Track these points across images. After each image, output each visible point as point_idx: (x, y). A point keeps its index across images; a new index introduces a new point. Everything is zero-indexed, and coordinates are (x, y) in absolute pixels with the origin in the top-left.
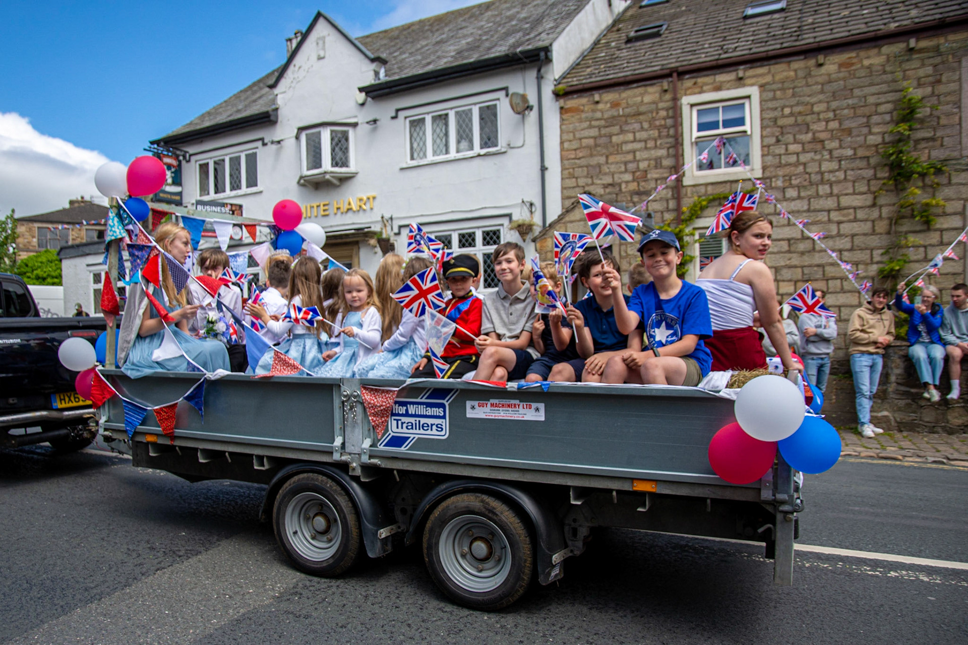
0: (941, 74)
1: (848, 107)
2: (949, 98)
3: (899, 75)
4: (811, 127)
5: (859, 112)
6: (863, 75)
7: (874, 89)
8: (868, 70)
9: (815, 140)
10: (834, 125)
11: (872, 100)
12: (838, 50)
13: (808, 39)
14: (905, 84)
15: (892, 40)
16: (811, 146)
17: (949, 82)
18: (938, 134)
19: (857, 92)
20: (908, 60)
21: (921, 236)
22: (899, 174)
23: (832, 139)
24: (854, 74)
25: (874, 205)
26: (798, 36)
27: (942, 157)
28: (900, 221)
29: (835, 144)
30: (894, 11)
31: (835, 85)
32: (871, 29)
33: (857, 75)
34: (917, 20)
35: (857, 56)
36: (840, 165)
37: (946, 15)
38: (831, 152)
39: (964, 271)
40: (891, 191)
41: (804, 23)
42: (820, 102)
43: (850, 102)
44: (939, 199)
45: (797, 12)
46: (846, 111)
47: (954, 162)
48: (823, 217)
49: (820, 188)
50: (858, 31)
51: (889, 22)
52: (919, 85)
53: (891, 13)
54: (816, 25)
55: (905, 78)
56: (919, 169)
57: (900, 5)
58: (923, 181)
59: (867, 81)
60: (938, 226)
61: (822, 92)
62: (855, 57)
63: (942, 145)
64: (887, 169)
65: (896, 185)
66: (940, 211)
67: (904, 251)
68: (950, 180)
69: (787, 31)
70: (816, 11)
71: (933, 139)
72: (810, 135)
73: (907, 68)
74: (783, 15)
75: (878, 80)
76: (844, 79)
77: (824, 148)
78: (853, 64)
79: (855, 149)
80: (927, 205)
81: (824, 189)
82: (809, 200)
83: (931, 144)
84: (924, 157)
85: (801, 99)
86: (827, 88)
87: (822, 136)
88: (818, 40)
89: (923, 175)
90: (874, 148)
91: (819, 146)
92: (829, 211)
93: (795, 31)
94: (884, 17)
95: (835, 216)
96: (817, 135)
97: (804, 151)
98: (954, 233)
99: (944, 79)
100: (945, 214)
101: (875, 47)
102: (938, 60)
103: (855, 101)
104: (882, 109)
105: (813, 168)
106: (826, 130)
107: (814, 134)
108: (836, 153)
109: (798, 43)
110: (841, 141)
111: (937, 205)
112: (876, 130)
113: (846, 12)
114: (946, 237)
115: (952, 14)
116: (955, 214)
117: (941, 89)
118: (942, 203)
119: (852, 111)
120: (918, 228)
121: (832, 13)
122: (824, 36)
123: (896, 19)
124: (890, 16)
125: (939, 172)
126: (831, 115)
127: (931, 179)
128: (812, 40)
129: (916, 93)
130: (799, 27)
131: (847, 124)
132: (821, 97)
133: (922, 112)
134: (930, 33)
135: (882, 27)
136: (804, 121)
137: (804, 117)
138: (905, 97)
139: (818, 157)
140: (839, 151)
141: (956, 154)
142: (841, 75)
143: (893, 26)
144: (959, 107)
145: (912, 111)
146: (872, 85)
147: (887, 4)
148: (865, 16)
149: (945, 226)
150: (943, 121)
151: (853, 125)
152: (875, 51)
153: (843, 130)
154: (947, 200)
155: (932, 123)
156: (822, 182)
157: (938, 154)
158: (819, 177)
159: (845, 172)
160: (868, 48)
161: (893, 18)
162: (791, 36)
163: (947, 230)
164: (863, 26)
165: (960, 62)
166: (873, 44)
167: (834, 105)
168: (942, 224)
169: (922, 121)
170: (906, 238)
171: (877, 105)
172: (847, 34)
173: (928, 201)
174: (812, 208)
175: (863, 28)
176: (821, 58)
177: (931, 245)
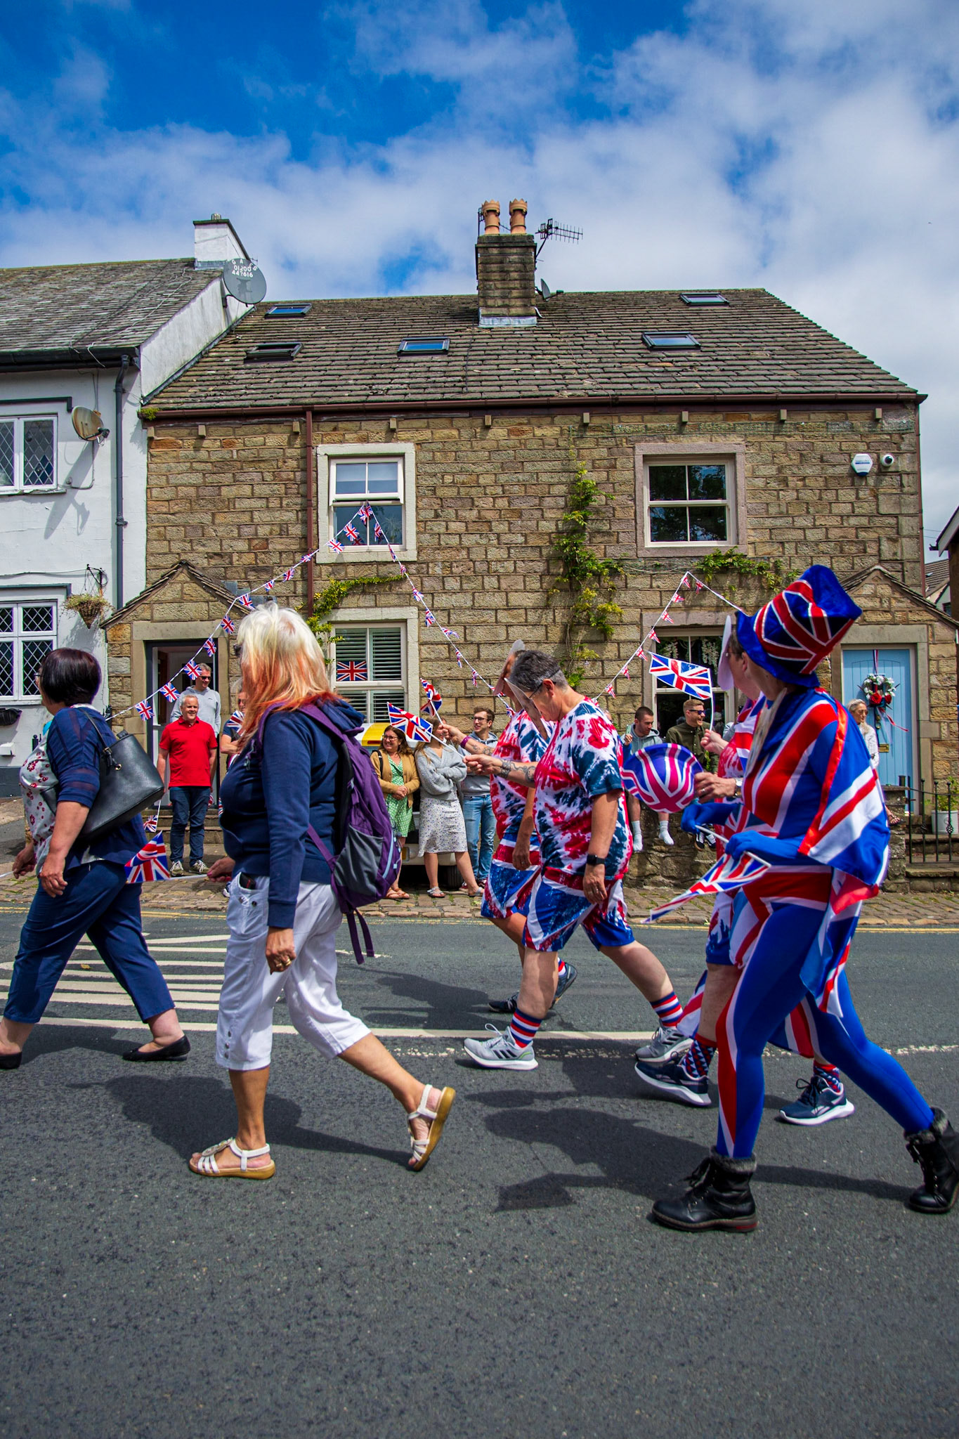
0: (615, 459)
1: (518, 483)
2: (623, 488)
3: (573, 452)
4: (476, 503)
5: (531, 491)
6: (535, 447)
7: (546, 466)
8: (541, 442)
9: (480, 519)
10: (502, 503)
11: (544, 478)
12: (508, 411)
13: (474, 393)
14: (580, 464)
15: (566, 410)
16: (476, 526)
17: (624, 468)
18: (614, 529)
19: (528, 466)
20: (582, 437)
21: (598, 647)
22: (574, 571)
23: (500, 520)
24: (525, 445)
25: (547, 607)
26: (463, 387)
27: (619, 556)
28: (575, 629)
29: (503, 527)
30: (567, 377)
31: (503, 456)
32: (544, 393)
33: (528, 447)
34: (590, 392)
35: (529, 423)
36: (509, 553)
37: (619, 393)
38: (498, 536)
39: (642, 692)
40: (566, 591)
41: (469, 373)
42: (487, 473)
43: (521, 477)
44: (615, 606)
45: (462, 358)
46: (516, 488)
47: (630, 563)
48: (489, 617)
49: (486, 579)
50: (530, 394)
51: (563, 390)
52: (594, 468)
53: (564, 379)
54: (483, 378)
55: (580, 458)
56: (595, 568)
57: (574, 371)
58: (599, 582)
59: (539, 454)
60: (614, 637)
61: (489, 461)
62: (526, 424)
63: (618, 542)
64: (561, 564)
65: (571, 585)
66: (617, 619)
67: (580, 664)
68: (626, 584)
69: (449, 379)
70: (482, 360)
71: (608, 533)
72: (475, 512)
73: (582, 446)
74: (445, 358)
75: (550, 455)
76: (514, 448)
77: (491, 530)
78: (523, 432)
79: (525, 536)
80: (604, 610)
81: (491, 582)
82: (473, 594)
83: (606, 538)
84: (599, 555)
85: (465, 466)
86: (495, 456)
87: (489, 515)
88: (484, 396)
89: (598, 575)
90: (547, 537)
91: (485, 528)
92: (496, 610)
93: (460, 381)
94: (557, 381)
95: (503, 617)
96: (483, 513)
97: (468, 532)
98: (631, 646)
99: (618, 465)
100: (622, 623)
101: (548, 415)
102: (612, 443)
103: (527, 477)
104: (556, 490)
105: (477, 554)
106: (494, 509)
107: (479, 512)
108: (504, 539)
109: (462, 396)
110: (510, 523)
111: (614, 613)
112: (548, 514)
113: (517, 368)
114: (624, 650)
115: (624, 392)
116: (632, 624)
117: (617, 476)
118: (618, 609)
119: (523, 488)
120: (595, 638)
121: (501, 366)
122: (491, 393)
123: (570, 386)
124: (563, 382)
125: (614, 573)
126: (499, 490)
127: (607, 582)
128: (478, 396)
129: (590, 477)
130: (463, 377)
131: (518, 504)
132: (488, 467)
133: (598, 501)
134: (605, 410)
135: (555, 393)
136: (467, 494)
137: (468, 489)
138: (579, 480)
139: (484, 541)
140: (508, 536)
141: (631, 554)
142: (511, 443)
143: (566, 394)
144: (634, 500)
145: (588, 498)
146: (544, 459)
147: (561, 368)
148: (537, 377)
149: (622, 638)
150: (619, 514)
151: (524, 506)
152: (549, 419)
153: (513, 511)
154: (624, 606)
155: (608, 514)
156: (488, 572)
157: (615, 551)
158: (485, 567)
159: (515, 562)
160: (540, 416)
161: (566, 385)
162: (455, 386)
163: (625, 642)
164: (535, 388)
165: (634, 448)
166: (546, 411)
167: (503, 478)
168: (619, 634)
169: (597, 511)
170: (581, 648)
171: (551, 485)
172: (517, 394)
173: (604, 606)
174: (477, 605)
175: (535, 391)
176: (488, 419)
177: (608, 659)
